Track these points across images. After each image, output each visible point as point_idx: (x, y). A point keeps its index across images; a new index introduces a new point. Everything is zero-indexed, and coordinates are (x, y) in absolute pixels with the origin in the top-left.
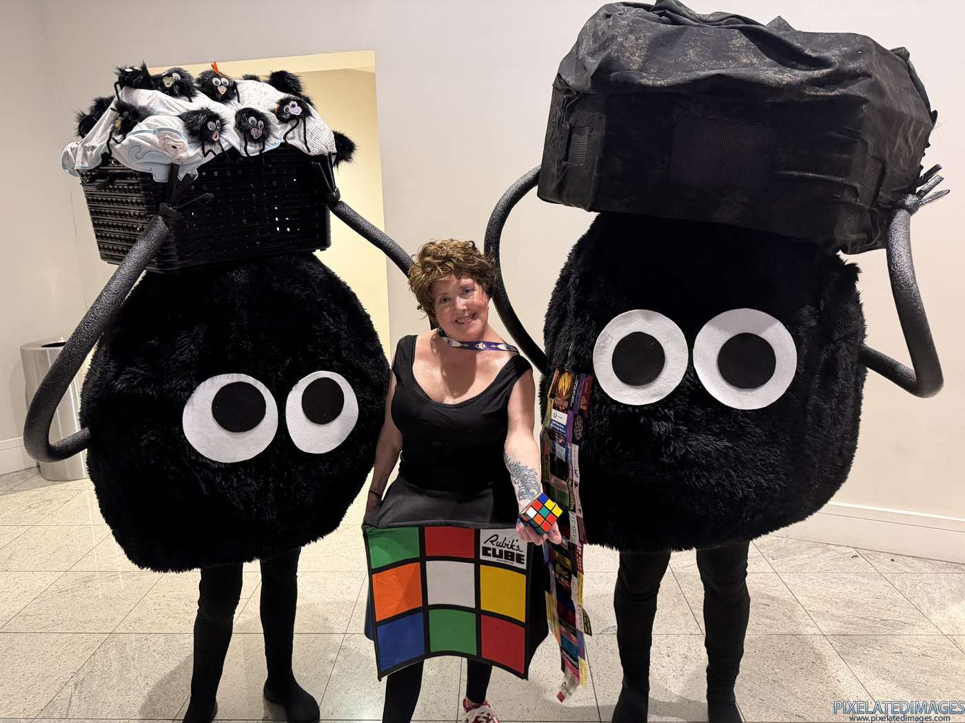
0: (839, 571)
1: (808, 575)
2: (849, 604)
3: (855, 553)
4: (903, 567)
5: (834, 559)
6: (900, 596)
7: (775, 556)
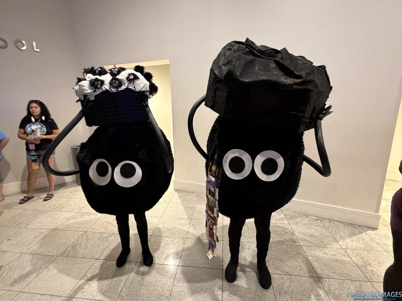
0: (310, 224)
1: (299, 225)
2: (312, 236)
3: (317, 218)
4: (333, 225)
5: (310, 220)
6: (330, 234)
7: (290, 218)
